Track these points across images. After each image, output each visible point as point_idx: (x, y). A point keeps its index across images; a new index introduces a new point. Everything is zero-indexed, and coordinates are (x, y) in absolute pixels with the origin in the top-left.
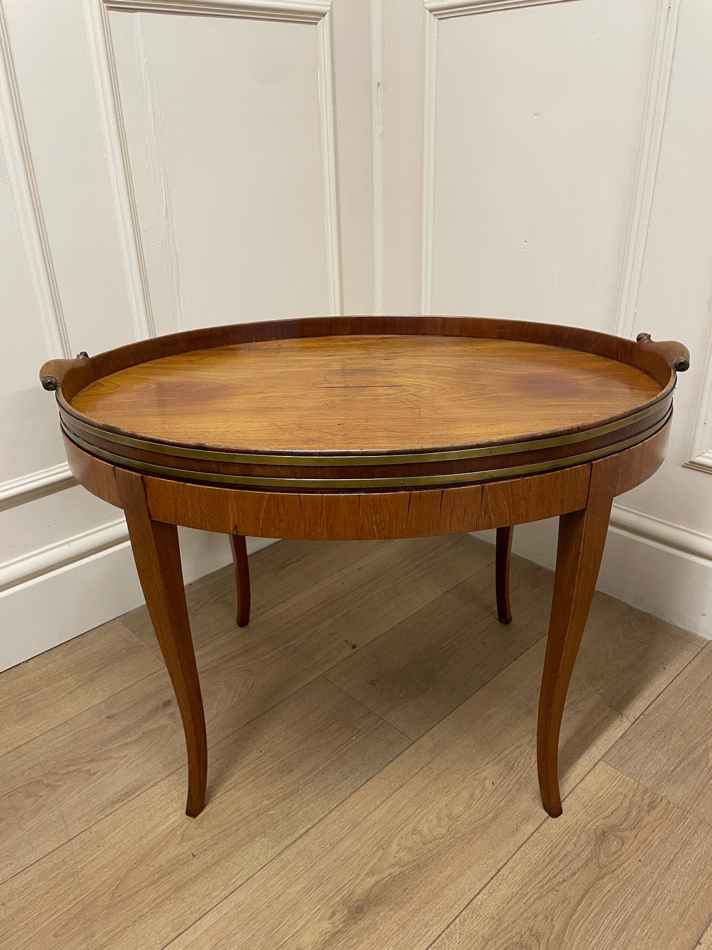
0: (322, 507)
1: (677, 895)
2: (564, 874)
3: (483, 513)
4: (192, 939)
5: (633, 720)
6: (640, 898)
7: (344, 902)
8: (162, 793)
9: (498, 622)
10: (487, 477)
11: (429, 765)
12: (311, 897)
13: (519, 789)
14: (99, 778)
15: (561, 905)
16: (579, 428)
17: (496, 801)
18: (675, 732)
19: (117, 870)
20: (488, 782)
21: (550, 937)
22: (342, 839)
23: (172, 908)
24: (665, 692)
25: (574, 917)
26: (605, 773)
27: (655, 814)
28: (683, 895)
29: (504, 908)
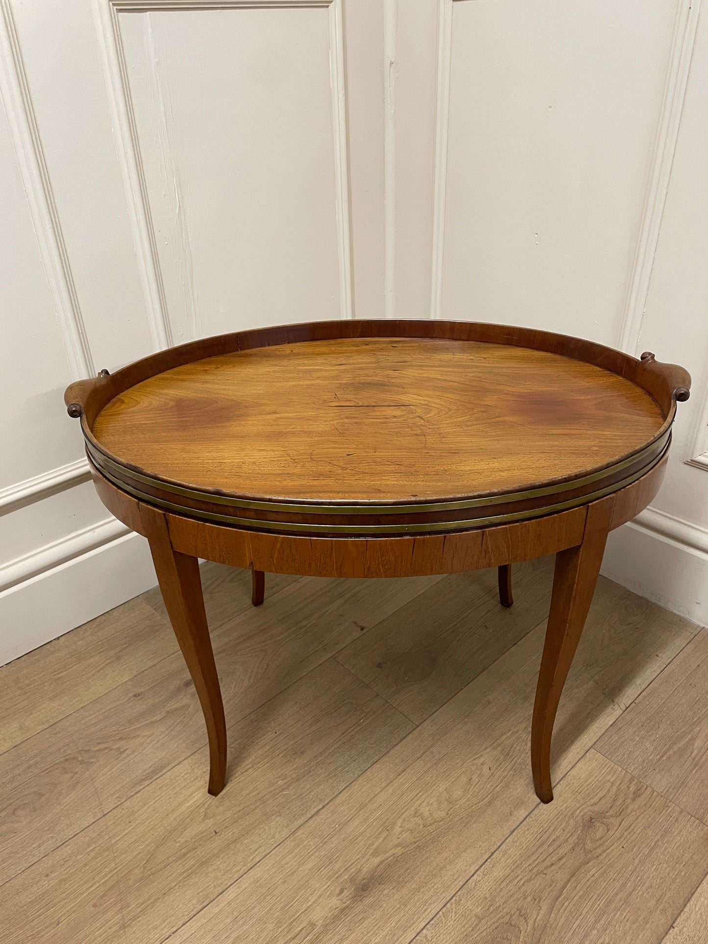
0: (332, 549)
1: (655, 881)
2: (552, 858)
3: (483, 555)
4: (216, 912)
5: (624, 708)
6: (621, 882)
7: (352, 880)
8: (186, 772)
9: (500, 605)
10: (487, 523)
11: (431, 749)
12: (322, 874)
13: (514, 775)
14: (128, 756)
15: (548, 887)
16: (576, 475)
17: (492, 786)
18: (663, 721)
19: (147, 845)
20: (486, 767)
21: (537, 918)
22: (349, 821)
23: (198, 882)
24: (656, 680)
25: (560, 899)
26: (595, 760)
27: (638, 802)
28: (661, 881)
29: (496, 889)
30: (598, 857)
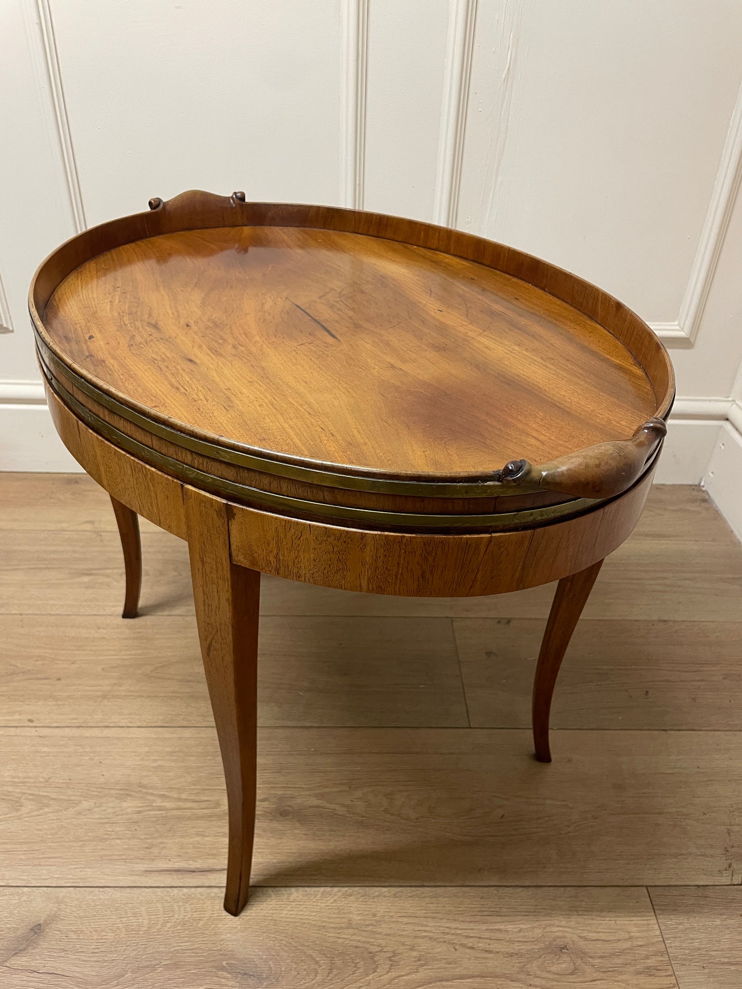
2: (478, 942)
7: (281, 799)
13: (522, 840)
15: (445, 963)
17: (489, 832)
20: (500, 811)
22: (326, 754)
23: (177, 706)
25: (445, 983)
29: (392, 917)
30: (530, 985)
